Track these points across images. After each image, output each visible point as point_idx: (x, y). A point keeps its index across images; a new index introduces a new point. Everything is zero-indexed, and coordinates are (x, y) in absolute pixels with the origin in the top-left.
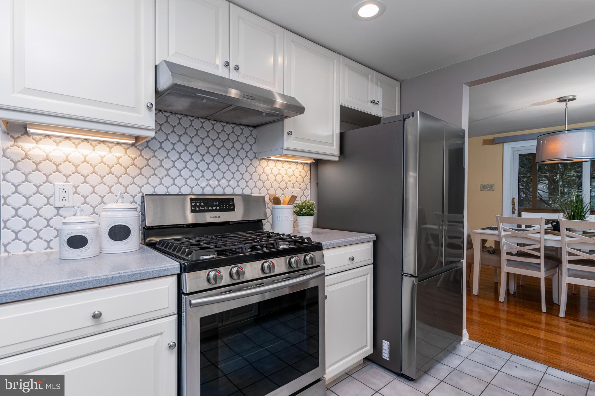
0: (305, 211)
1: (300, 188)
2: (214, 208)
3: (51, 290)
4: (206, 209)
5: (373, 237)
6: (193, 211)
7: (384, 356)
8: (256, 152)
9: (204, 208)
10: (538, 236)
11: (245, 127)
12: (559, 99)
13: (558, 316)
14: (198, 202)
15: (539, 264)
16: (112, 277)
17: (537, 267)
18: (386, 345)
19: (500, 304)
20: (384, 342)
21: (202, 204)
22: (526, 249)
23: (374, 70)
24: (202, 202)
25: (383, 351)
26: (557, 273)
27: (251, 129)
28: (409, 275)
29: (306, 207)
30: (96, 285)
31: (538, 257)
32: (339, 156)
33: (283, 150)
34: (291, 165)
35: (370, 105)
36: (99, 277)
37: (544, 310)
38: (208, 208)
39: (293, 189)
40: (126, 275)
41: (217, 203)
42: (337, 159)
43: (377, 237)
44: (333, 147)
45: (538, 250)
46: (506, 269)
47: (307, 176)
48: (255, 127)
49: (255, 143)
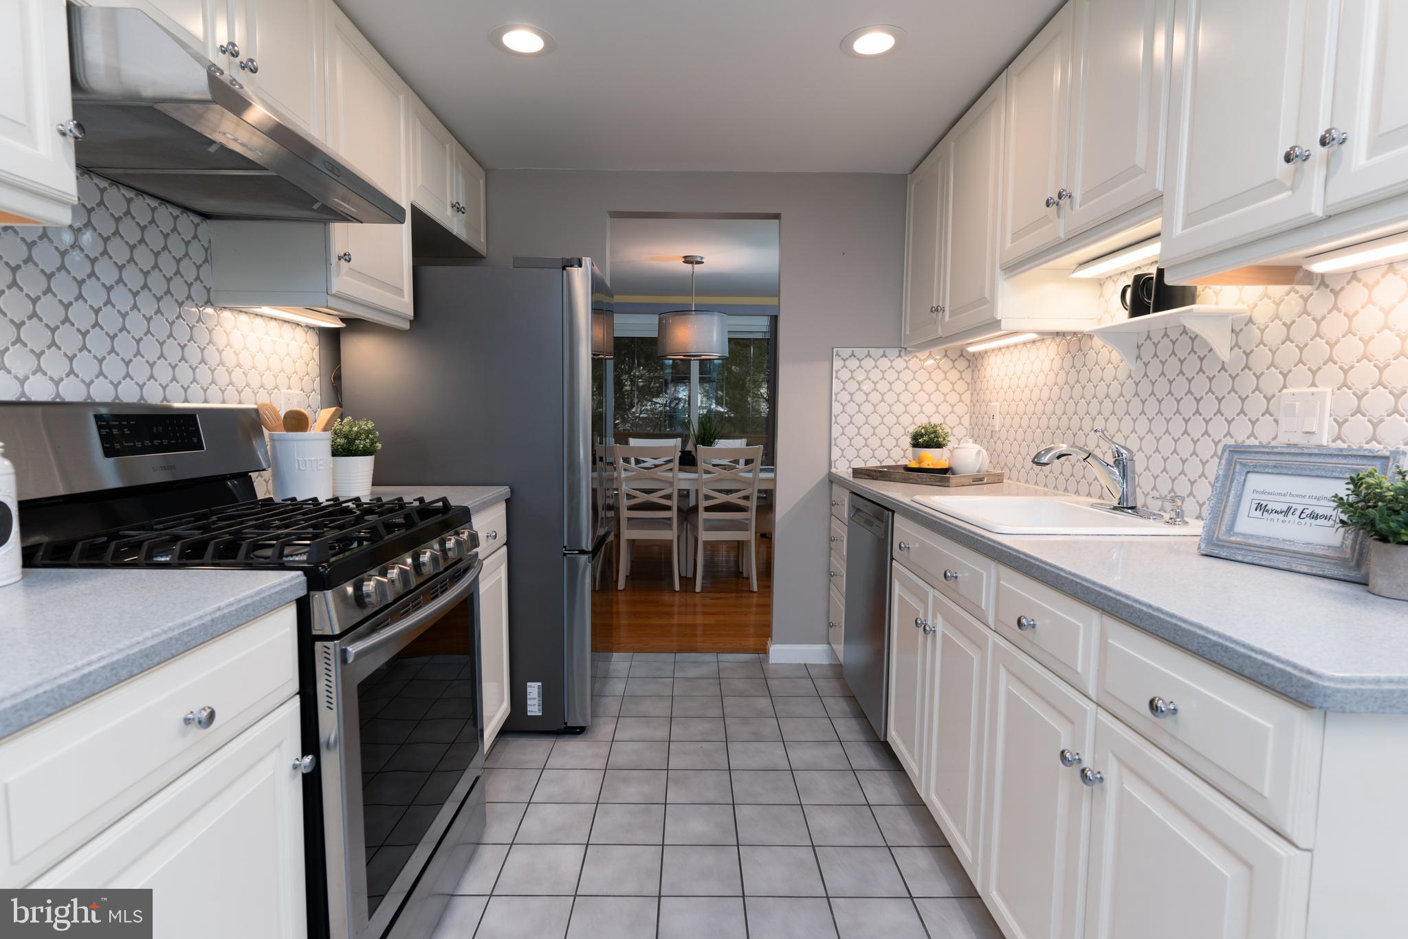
0: (360, 444)
1: (302, 390)
2: (156, 442)
3: (114, 672)
4: (139, 444)
5: (504, 490)
6: (108, 453)
7: (532, 711)
8: (210, 288)
9: (132, 444)
10: (670, 474)
11: (182, 213)
12: (685, 257)
13: (695, 592)
14: (115, 427)
15: (670, 519)
16: (213, 620)
17: (666, 523)
18: (534, 690)
19: (619, 594)
20: (530, 686)
21: (126, 431)
22: (654, 498)
23: (456, 138)
24: (125, 426)
25: (529, 702)
26: (685, 531)
27: (197, 219)
28: (577, 552)
29: (363, 436)
30: (189, 644)
31: (668, 508)
32: (411, 321)
33: (329, 298)
34: (282, 329)
35: (449, 211)
36: (189, 623)
37: (677, 588)
38: (143, 444)
39: (289, 391)
40: (232, 611)
41: (160, 429)
42: (407, 326)
43: (512, 492)
44: (403, 297)
45: (668, 497)
46: (627, 534)
47: (313, 358)
48: (206, 216)
49: (206, 261)
